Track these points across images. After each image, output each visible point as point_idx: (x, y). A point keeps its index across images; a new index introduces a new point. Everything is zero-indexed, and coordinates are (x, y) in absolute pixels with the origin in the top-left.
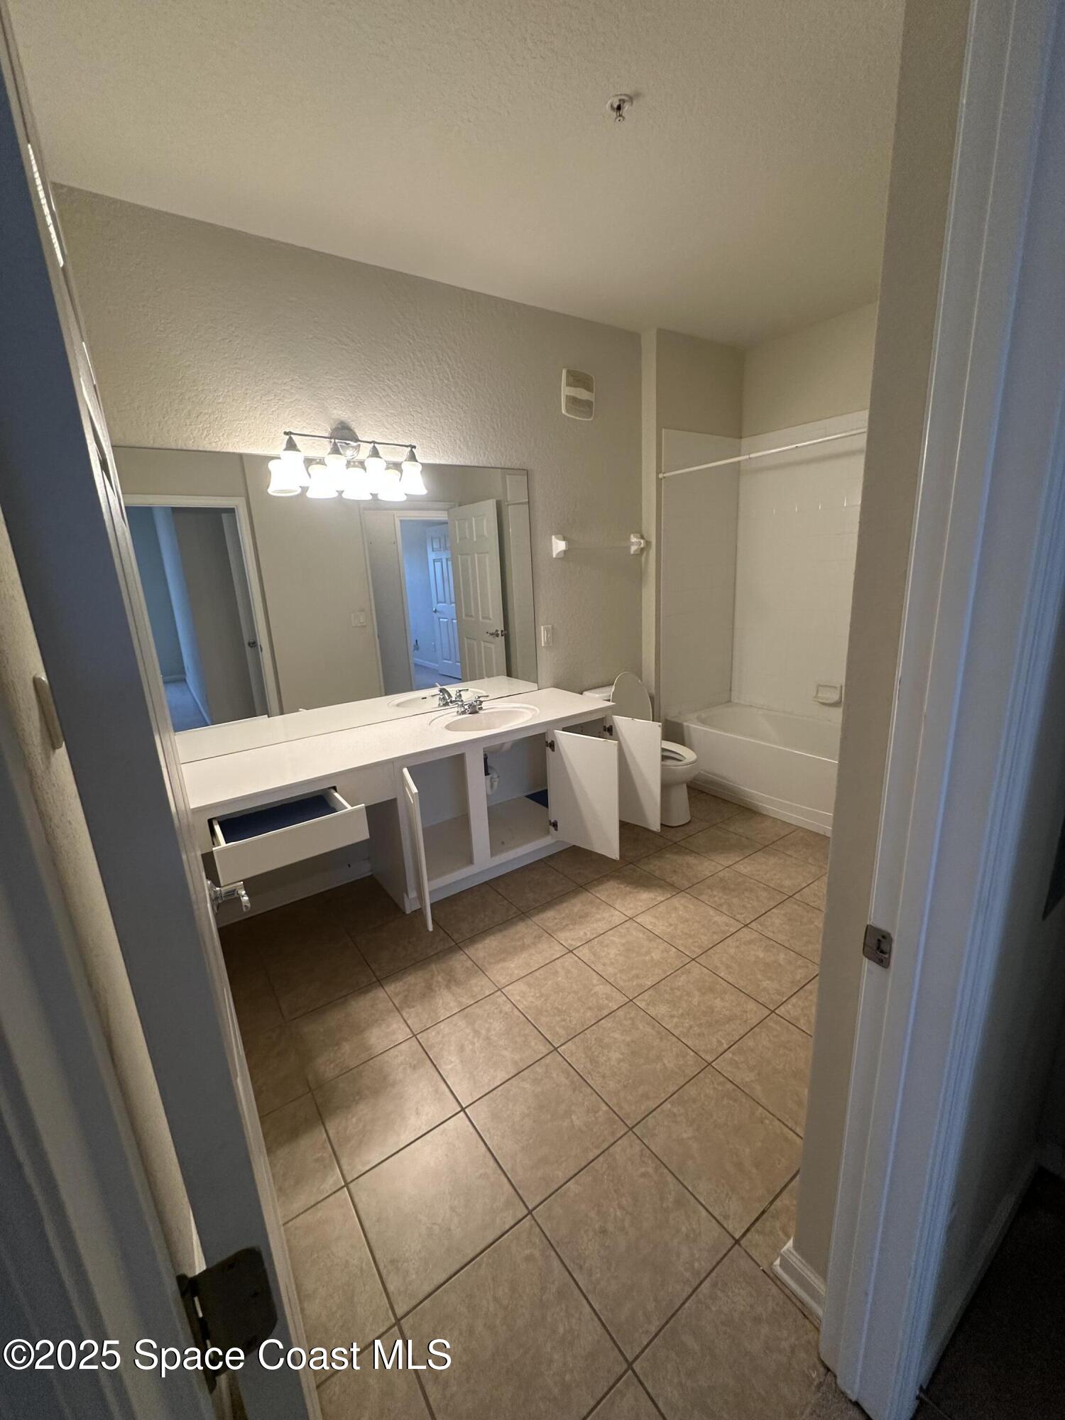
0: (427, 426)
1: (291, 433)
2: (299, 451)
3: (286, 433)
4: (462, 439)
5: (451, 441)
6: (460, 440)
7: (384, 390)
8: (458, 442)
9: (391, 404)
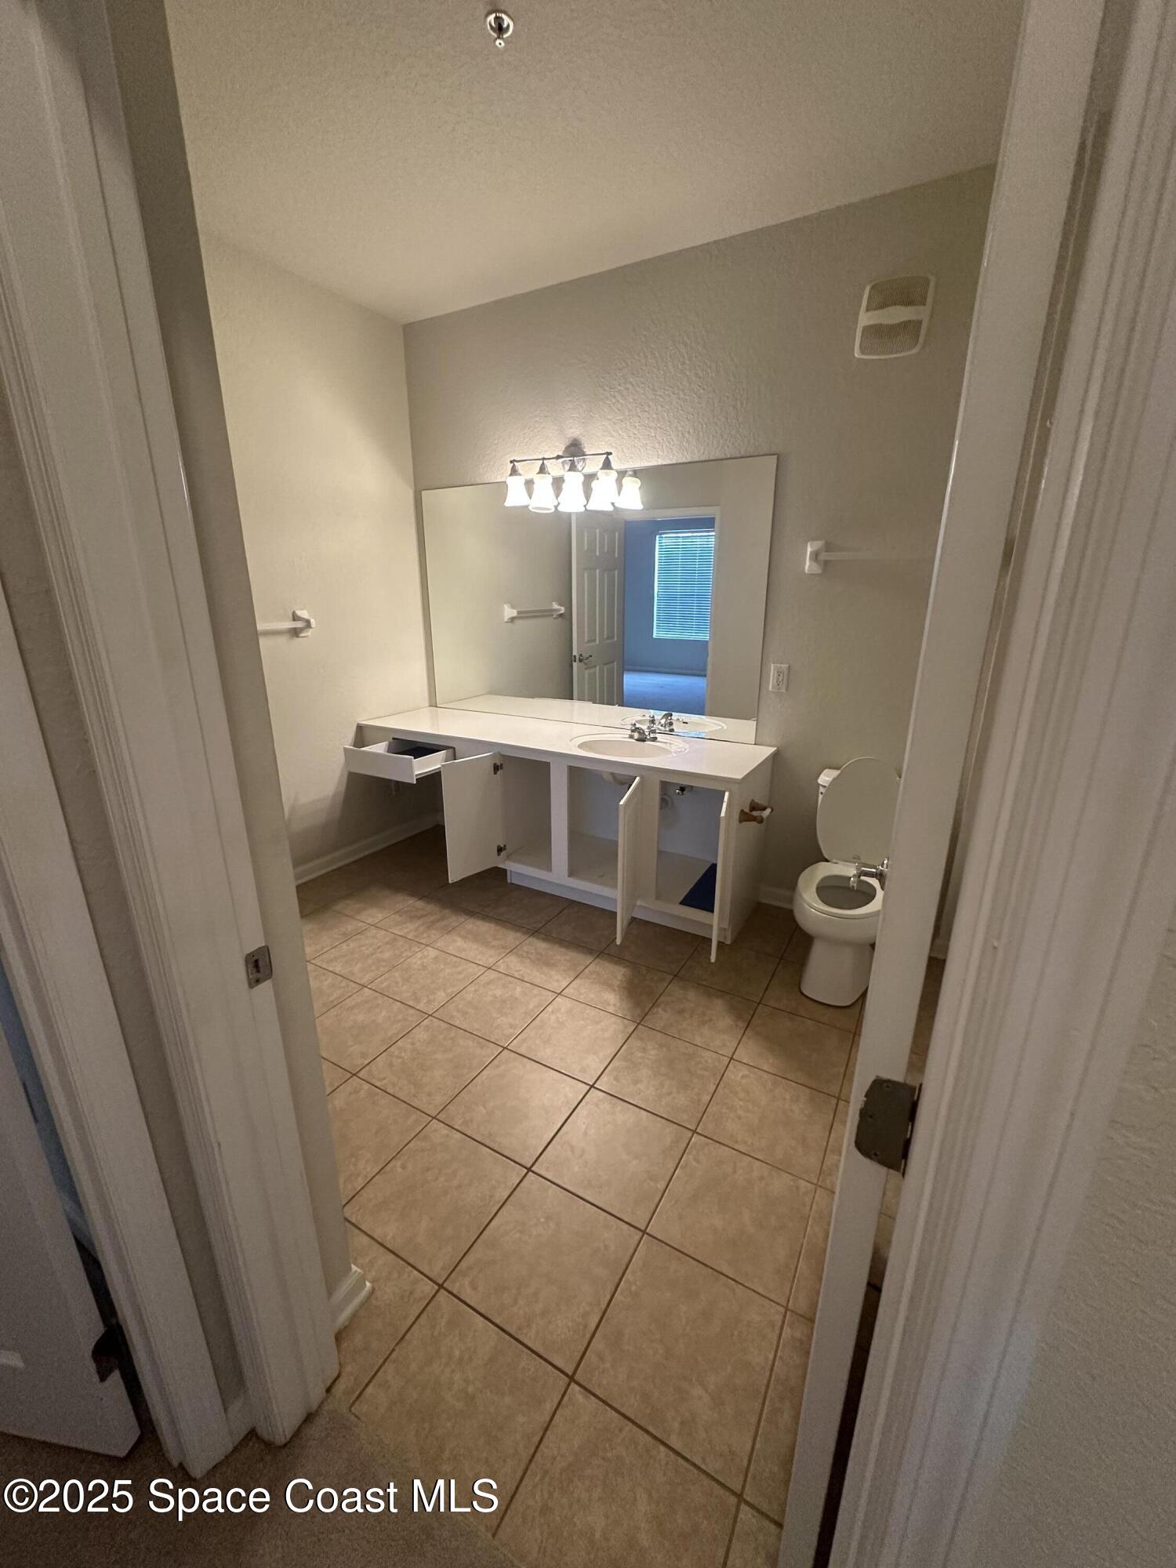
0: (652, 424)
1: (515, 461)
2: (520, 475)
3: (511, 462)
4: (691, 431)
5: (678, 436)
6: (689, 432)
7: (614, 397)
8: (687, 435)
9: (619, 410)
